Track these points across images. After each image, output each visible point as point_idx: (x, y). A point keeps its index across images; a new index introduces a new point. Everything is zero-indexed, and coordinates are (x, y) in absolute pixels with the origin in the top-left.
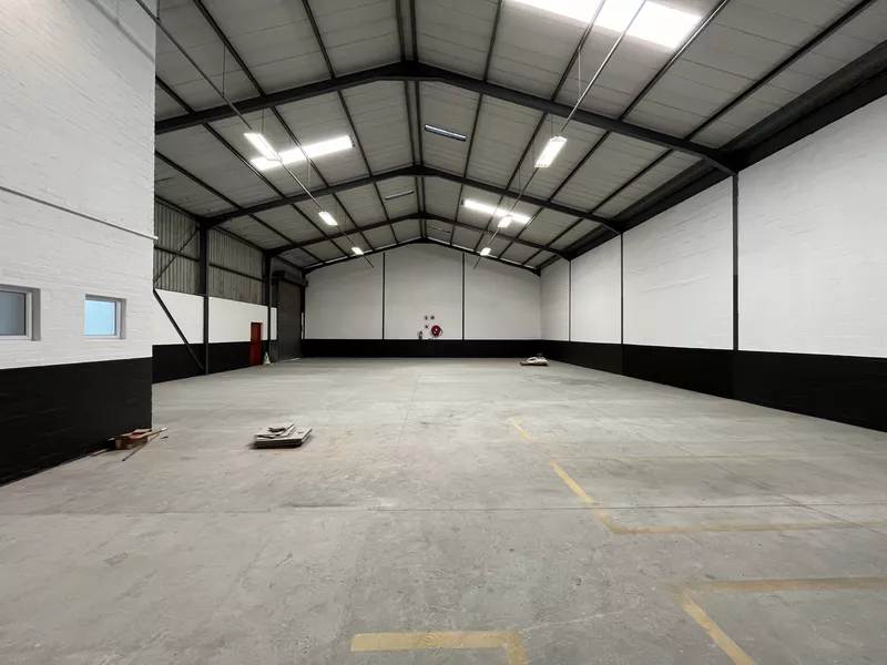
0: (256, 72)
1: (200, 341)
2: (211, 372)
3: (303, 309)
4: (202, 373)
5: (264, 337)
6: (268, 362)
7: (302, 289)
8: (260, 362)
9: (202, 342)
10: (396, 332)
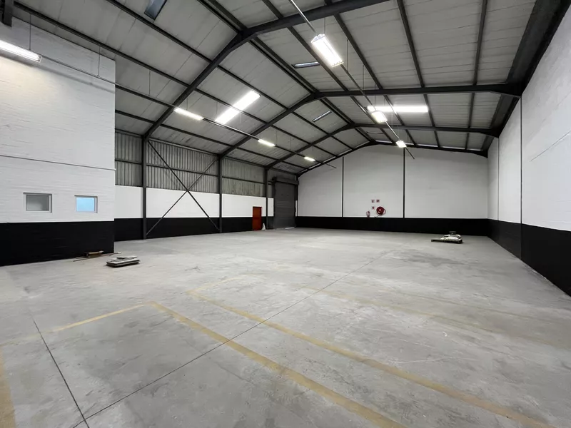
0: (178, 76)
1: (217, 216)
2: (223, 232)
3: (296, 198)
4: (218, 232)
5: (264, 214)
6: (264, 228)
7: (296, 187)
8: (259, 228)
9: (218, 216)
10: (351, 213)
